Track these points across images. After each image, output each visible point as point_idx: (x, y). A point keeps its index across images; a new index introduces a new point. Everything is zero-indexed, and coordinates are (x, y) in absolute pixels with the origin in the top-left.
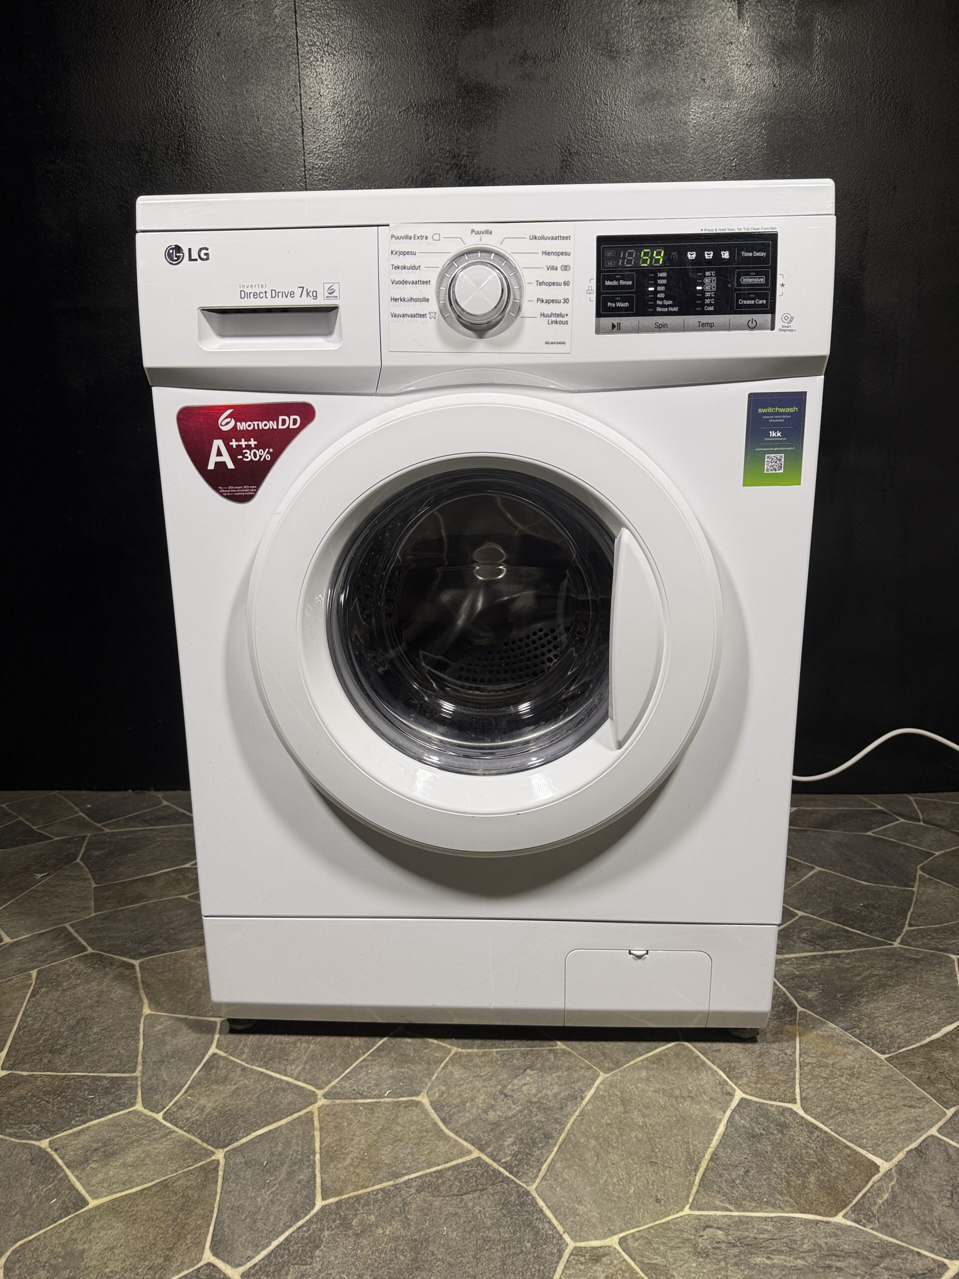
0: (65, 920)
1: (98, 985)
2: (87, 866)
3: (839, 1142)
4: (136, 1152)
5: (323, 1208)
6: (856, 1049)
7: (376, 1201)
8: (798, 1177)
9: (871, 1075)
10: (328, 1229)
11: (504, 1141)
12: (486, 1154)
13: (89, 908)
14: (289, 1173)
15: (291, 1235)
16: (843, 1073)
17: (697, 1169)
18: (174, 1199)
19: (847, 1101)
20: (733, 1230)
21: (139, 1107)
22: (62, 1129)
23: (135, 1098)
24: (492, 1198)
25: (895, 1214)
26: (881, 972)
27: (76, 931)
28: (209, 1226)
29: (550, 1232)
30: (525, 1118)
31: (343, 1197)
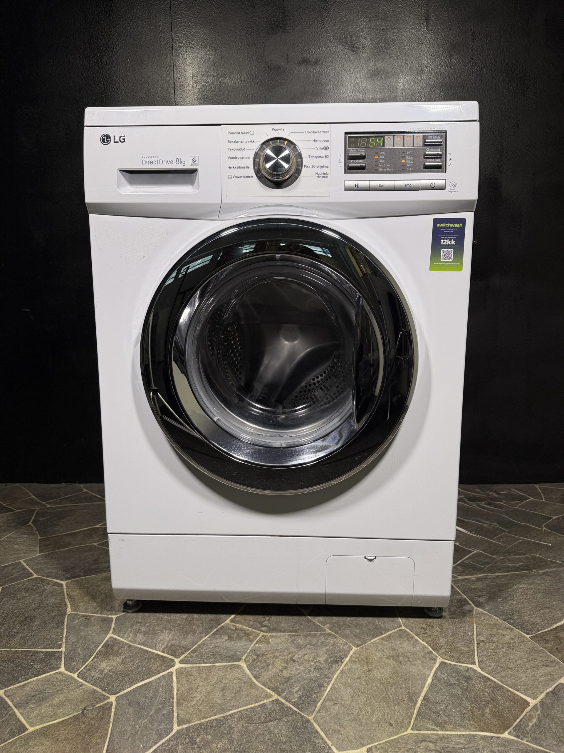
0: (21, 558)
1: (39, 596)
2: (35, 526)
3: (503, 688)
4: (60, 697)
5: (178, 731)
6: (511, 632)
7: (212, 727)
8: (479, 710)
9: (521, 647)
10: (181, 744)
11: (293, 689)
12: (282, 697)
13: (36, 551)
14: (156, 710)
15: (157, 748)
16: (504, 646)
17: (415, 705)
18: (83, 726)
19: (507, 662)
20: (439, 743)
21: (62, 669)
22: (13, 684)
23: (60, 664)
24: (286, 724)
25: (541, 732)
26: (524, 586)
27: (27, 565)
28: (105, 744)
29: (323, 745)
30: (306, 675)
31: (191, 724)
